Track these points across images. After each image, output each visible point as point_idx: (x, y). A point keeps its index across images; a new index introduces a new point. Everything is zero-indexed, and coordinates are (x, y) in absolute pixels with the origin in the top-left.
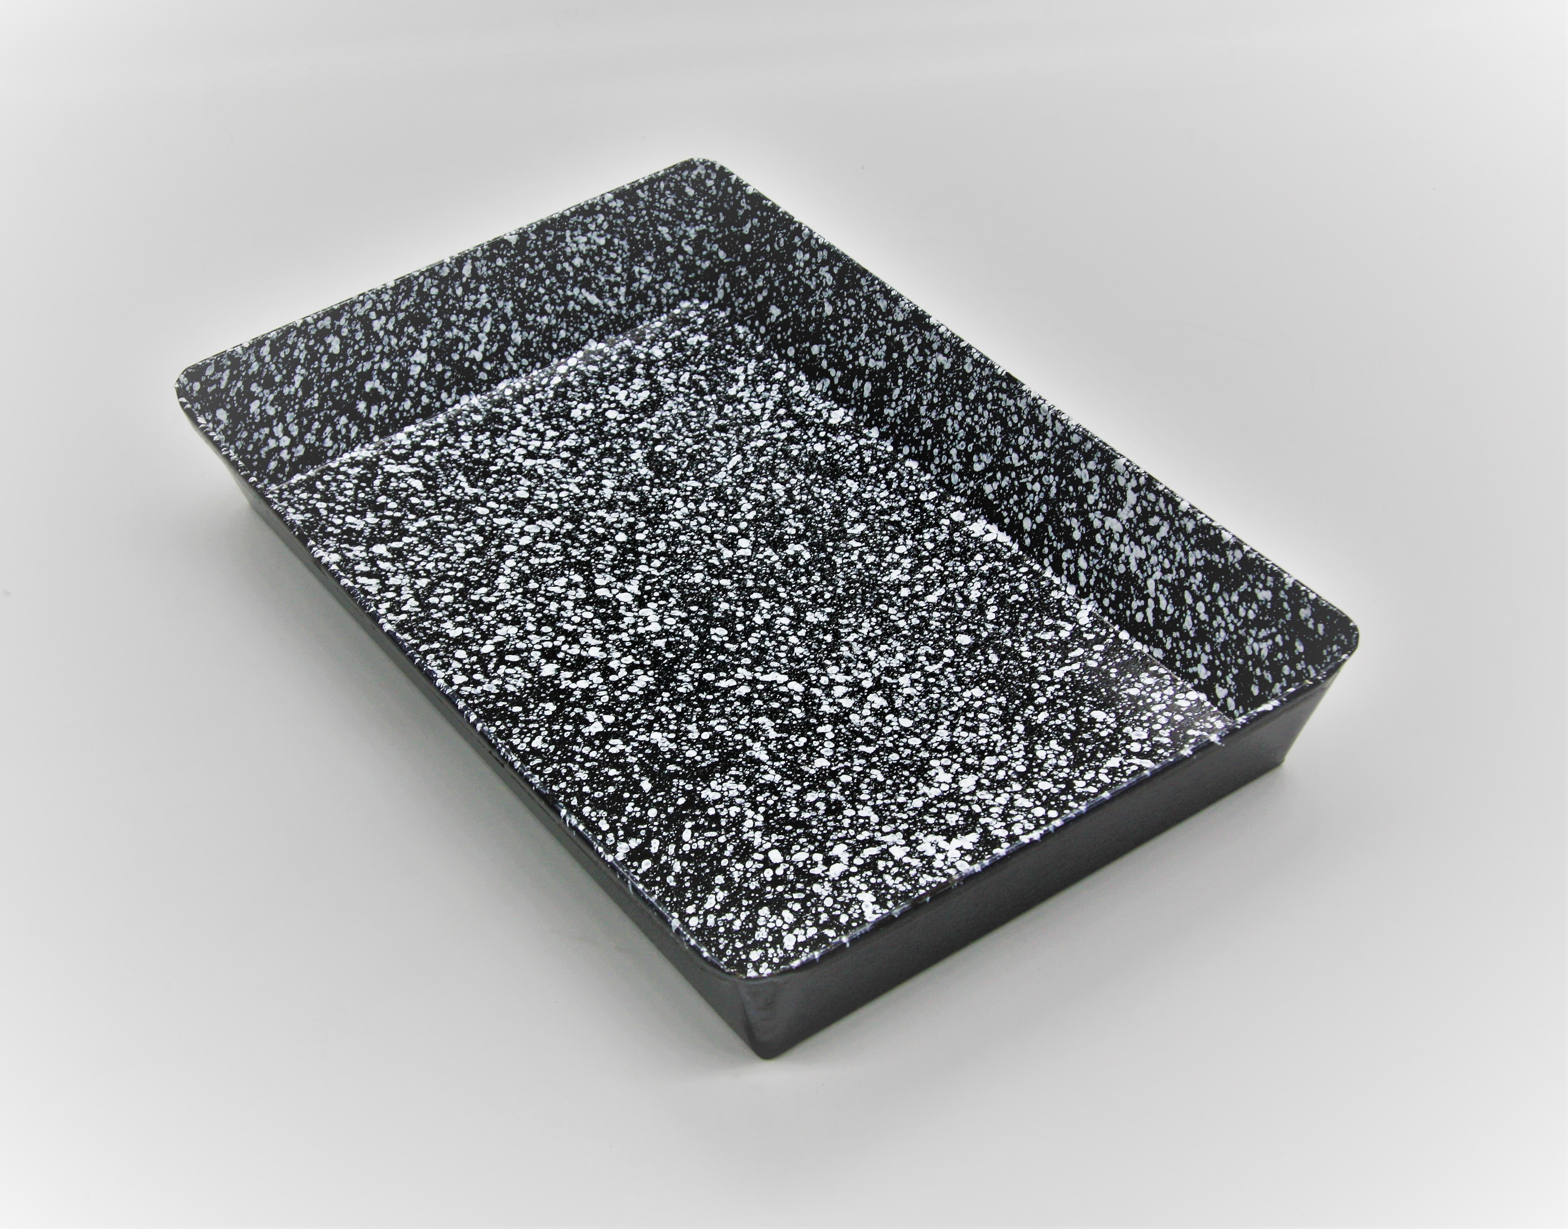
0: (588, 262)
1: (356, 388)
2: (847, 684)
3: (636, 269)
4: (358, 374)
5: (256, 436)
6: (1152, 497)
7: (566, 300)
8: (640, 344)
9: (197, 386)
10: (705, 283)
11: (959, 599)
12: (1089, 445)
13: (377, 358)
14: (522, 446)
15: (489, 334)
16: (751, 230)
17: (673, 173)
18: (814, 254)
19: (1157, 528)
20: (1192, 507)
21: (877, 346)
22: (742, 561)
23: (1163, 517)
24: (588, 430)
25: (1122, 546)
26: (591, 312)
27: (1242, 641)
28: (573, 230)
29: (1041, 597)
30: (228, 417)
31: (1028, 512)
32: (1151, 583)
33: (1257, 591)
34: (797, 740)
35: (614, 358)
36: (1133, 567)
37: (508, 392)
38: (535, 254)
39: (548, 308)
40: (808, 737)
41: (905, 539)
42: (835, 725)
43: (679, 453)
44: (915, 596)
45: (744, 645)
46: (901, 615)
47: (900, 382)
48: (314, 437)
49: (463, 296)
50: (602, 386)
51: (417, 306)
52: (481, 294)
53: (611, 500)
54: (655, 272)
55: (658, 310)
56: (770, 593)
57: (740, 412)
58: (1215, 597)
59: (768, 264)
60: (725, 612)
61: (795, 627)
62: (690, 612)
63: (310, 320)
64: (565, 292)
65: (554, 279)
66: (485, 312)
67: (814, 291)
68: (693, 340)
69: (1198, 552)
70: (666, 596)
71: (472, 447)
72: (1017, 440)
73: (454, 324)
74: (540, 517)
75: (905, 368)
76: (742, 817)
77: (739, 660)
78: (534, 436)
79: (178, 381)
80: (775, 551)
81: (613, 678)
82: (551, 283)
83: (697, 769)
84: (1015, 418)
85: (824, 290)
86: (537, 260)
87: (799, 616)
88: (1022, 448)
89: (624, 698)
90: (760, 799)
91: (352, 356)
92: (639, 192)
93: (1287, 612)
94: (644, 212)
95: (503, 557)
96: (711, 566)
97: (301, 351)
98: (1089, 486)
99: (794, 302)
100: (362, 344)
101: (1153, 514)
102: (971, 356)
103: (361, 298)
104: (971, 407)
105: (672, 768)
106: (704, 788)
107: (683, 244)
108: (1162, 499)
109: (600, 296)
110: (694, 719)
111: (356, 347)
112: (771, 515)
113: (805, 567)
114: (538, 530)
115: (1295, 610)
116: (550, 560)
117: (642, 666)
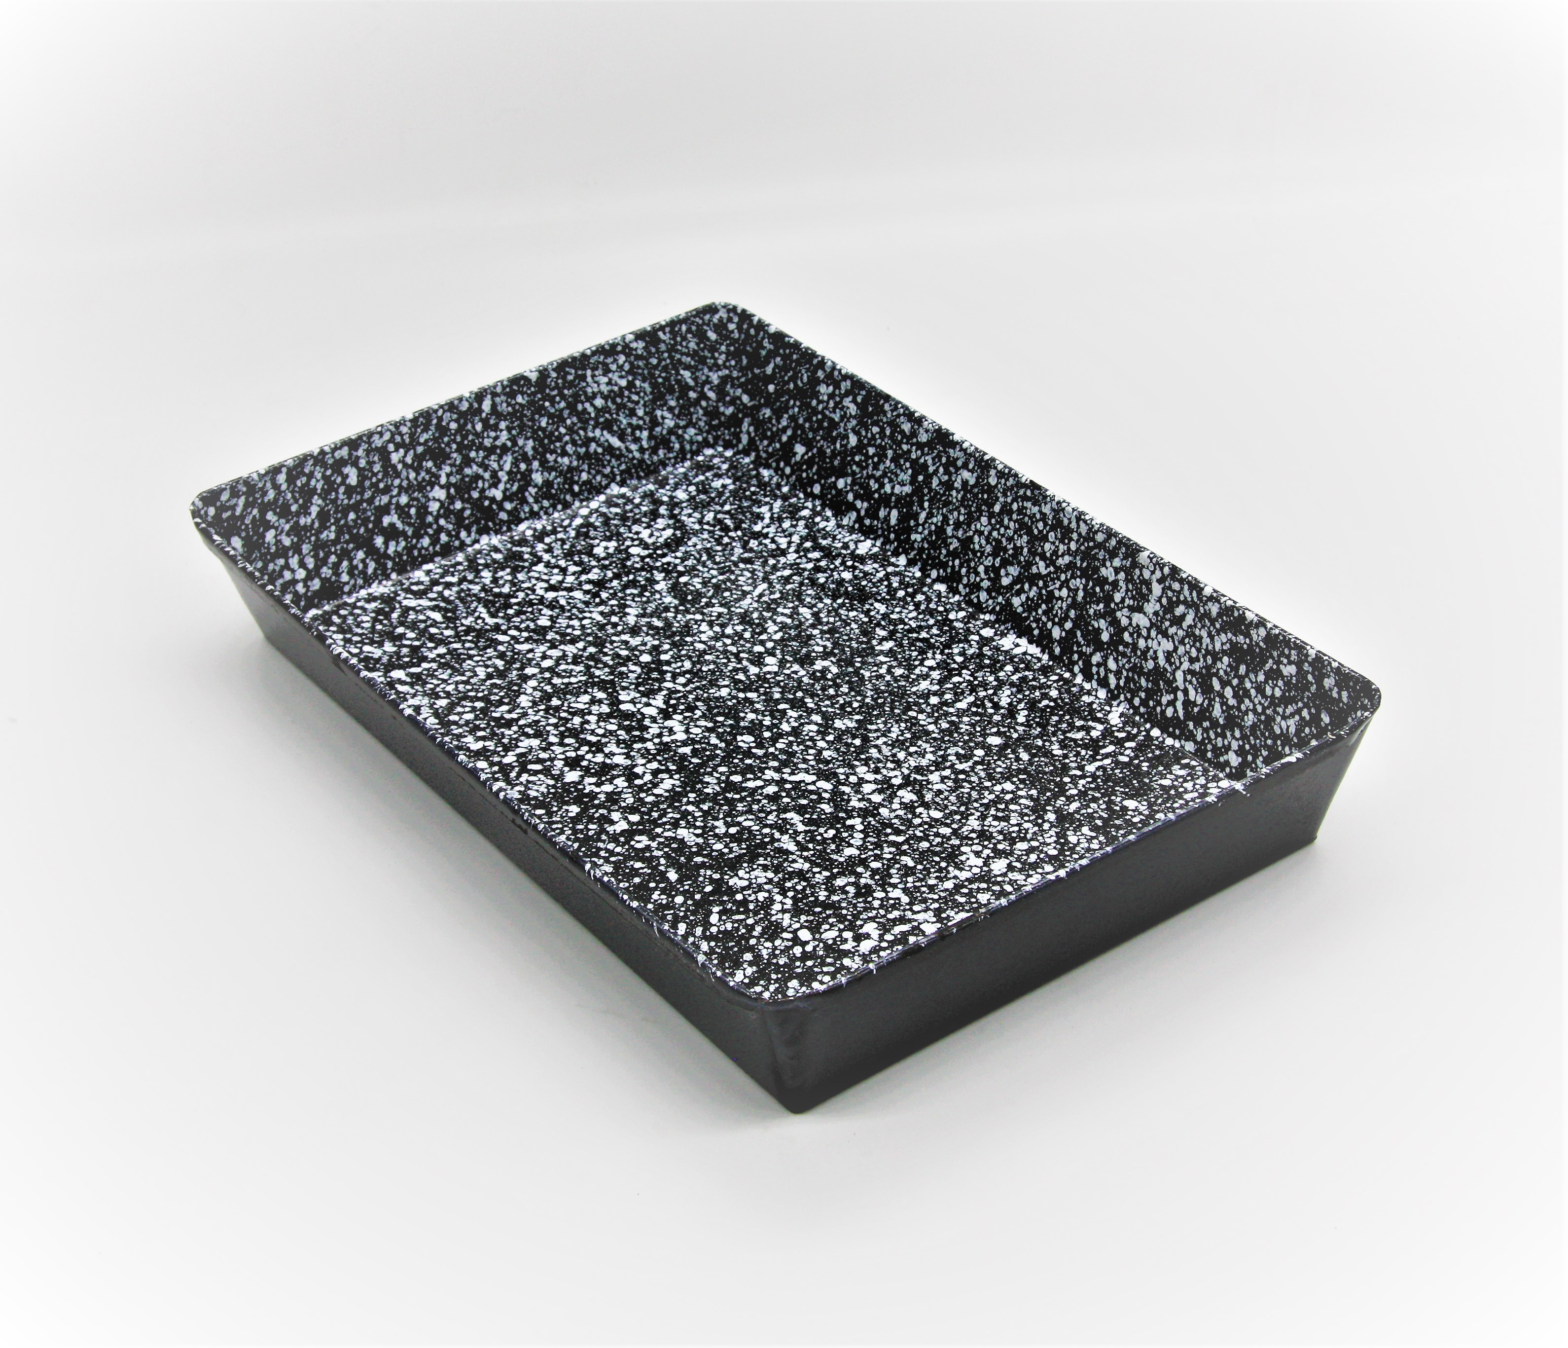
0: (610, 404)
1: (374, 522)
2: (876, 782)
3: (659, 413)
4: (376, 508)
5: (271, 566)
6: (1176, 586)
7: (587, 441)
8: (663, 487)
9: (212, 511)
10: (729, 430)
11: (989, 705)
12: (1113, 542)
13: (395, 492)
14: (543, 580)
15: (509, 473)
16: (774, 369)
17: (695, 316)
18: (837, 386)
19: (1183, 617)
20: (1215, 591)
21: (902, 470)
22: (768, 676)
23: (1188, 605)
24: (610, 564)
25: (1150, 641)
26: (613, 455)
27: (1270, 720)
28: (594, 369)
29: (1072, 702)
30: (243, 546)
31: (1057, 620)
32: (1179, 675)
33: (1282, 667)
34: (826, 832)
35: (637, 501)
36: (1162, 661)
37: (529, 533)
38: (555, 392)
39: (569, 448)
40: (837, 830)
41: (934, 653)
42: (864, 818)
43: (705, 584)
44: (946, 703)
45: (772, 750)
46: (930, 720)
47: (926, 504)
48: (330, 571)
49: (483, 432)
50: (624, 525)
51: (435, 439)
52: (501, 431)
53: (635, 626)
54: (678, 417)
55: (681, 457)
56: (796, 704)
57: (766, 545)
58: (1241, 679)
59: (792, 402)
60: (752, 721)
61: (823, 733)
62: (716, 722)
63: (327, 449)
64: (586, 433)
65: (575, 419)
66: (504, 449)
67: (838, 424)
68: (717, 484)
69: (1223, 635)
70: (691, 708)
71: (492, 582)
72: (1043, 547)
73: (473, 460)
74: (562, 642)
75: (930, 490)
76: (771, 901)
77: (766, 763)
78: (556, 571)
79: (193, 504)
80: (802, 667)
81: (638, 782)
82: (572, 423)
83: (724, 860)
84: (1040, 525)
85: (848, 421)
86: (558, 399)
87: (827, 723)
88: (1048, 555)
89: (650, 799)
90: (788, 884)
91: (370, 489)
92: (660, 334)
93: (1312, 684)
94: (666, 355)
95: (525, 678)
96: (736, 682)
97: (318, 481)
98: (1115, 584)
99: (818, 438)
100: (380, 476)
101: (1178, 603)
102: (995, 468)
103: (379, 429)
104: (997, 520)
105: (699, 859)
106: (731, 877)
107: (706, 389)
108: (1186, 587)
109: (622, 438)
110: (721, 816)
111: (374, 480)
112: (799, 636)
113: (832, 680)
114: (560, 654)
115: (1319, 681)
116: (573, 680)
117: (668, 771)
